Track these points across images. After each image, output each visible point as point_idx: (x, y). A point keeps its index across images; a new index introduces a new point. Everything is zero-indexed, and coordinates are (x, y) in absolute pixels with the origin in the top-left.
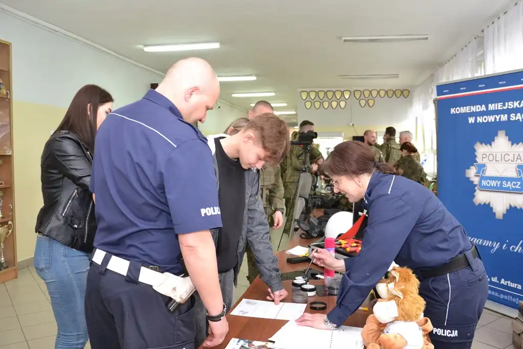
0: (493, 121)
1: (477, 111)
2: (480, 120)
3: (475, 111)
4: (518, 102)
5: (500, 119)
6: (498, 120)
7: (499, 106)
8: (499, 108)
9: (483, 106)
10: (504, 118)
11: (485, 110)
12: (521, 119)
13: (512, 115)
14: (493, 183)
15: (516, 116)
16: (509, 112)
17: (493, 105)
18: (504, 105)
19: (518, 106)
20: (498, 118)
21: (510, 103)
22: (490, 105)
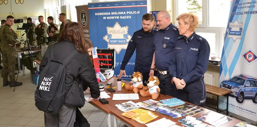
0: (113, 18)
1: (107, 14)
2: (108, 18)
3: (106, 14)
4: (123, 12)
5: (116, 18)
6: (115, 18)
7: (116, 13)
8: (116, 14)
9: (109, 13)
10: (118, 17)
11: (110, 14)
12: (124, 18)
13: (121, 17)
14: (115, 41)
15: (122, 17)
16: (119, 15)
17: (113, 13)
18: (117, 13)
19: (123, 14)
20: (115, 17)
21: (120, 12)
22: (112, 13)
